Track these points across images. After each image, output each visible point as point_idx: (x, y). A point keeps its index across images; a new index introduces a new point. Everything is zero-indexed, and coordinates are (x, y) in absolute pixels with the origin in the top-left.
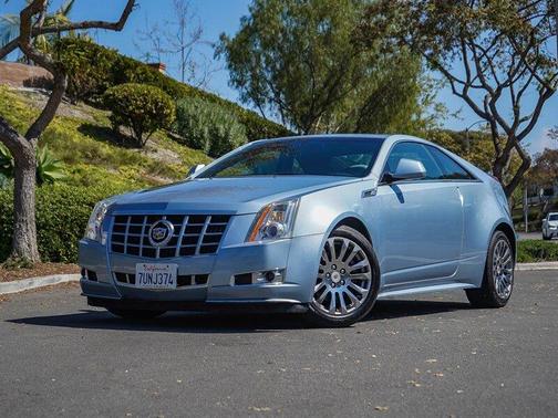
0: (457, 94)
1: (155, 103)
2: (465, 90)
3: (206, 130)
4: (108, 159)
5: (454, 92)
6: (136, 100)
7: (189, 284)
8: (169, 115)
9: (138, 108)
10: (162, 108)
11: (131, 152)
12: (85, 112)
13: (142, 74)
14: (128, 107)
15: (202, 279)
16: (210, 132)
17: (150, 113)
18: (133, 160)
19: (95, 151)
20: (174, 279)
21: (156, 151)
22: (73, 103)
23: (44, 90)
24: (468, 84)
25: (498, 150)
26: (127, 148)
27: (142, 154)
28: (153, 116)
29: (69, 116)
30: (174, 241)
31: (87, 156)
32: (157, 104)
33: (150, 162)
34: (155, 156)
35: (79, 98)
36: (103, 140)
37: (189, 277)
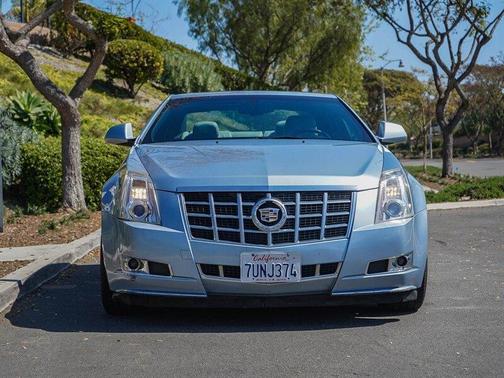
0: (402, 42)
1: (147, 56)
2: (409, 38)
3: (187, 80)
4: (108, 110)
5: (399, 40)
6: (129, 55)
7: (313, 274)
8: (159, 67)
9: (132, 62)
10: (153, 62)
11: (128, 102)
12: (79, 65)
13: (125, 29)
14: (122, 61)
15: (329, 268)
16: (191, 81)
17: (142, 66)
18: (129, 110)
19: (96, 102)
20: (298, 269)
21: (148, 101)
22: (65, 57)
23: (38, 46)
24: (411, 32)
25: (440, 92)
26: (122, 98)
27: (136, 104)
28: (144, 69)
29: (65, 70)
30: (290, 223)
31: (89, 107)
32: (148, 58)
33: (145, 111)
34: (147, 105)
35: (70, 53)
36: (101, 92)
37: (314, 267)
